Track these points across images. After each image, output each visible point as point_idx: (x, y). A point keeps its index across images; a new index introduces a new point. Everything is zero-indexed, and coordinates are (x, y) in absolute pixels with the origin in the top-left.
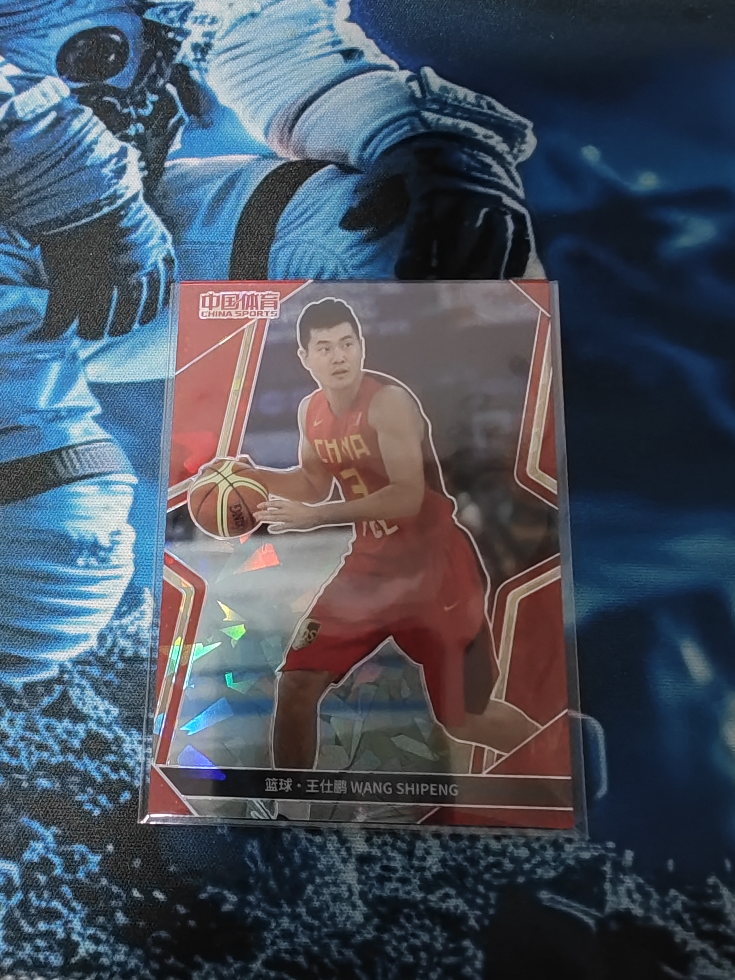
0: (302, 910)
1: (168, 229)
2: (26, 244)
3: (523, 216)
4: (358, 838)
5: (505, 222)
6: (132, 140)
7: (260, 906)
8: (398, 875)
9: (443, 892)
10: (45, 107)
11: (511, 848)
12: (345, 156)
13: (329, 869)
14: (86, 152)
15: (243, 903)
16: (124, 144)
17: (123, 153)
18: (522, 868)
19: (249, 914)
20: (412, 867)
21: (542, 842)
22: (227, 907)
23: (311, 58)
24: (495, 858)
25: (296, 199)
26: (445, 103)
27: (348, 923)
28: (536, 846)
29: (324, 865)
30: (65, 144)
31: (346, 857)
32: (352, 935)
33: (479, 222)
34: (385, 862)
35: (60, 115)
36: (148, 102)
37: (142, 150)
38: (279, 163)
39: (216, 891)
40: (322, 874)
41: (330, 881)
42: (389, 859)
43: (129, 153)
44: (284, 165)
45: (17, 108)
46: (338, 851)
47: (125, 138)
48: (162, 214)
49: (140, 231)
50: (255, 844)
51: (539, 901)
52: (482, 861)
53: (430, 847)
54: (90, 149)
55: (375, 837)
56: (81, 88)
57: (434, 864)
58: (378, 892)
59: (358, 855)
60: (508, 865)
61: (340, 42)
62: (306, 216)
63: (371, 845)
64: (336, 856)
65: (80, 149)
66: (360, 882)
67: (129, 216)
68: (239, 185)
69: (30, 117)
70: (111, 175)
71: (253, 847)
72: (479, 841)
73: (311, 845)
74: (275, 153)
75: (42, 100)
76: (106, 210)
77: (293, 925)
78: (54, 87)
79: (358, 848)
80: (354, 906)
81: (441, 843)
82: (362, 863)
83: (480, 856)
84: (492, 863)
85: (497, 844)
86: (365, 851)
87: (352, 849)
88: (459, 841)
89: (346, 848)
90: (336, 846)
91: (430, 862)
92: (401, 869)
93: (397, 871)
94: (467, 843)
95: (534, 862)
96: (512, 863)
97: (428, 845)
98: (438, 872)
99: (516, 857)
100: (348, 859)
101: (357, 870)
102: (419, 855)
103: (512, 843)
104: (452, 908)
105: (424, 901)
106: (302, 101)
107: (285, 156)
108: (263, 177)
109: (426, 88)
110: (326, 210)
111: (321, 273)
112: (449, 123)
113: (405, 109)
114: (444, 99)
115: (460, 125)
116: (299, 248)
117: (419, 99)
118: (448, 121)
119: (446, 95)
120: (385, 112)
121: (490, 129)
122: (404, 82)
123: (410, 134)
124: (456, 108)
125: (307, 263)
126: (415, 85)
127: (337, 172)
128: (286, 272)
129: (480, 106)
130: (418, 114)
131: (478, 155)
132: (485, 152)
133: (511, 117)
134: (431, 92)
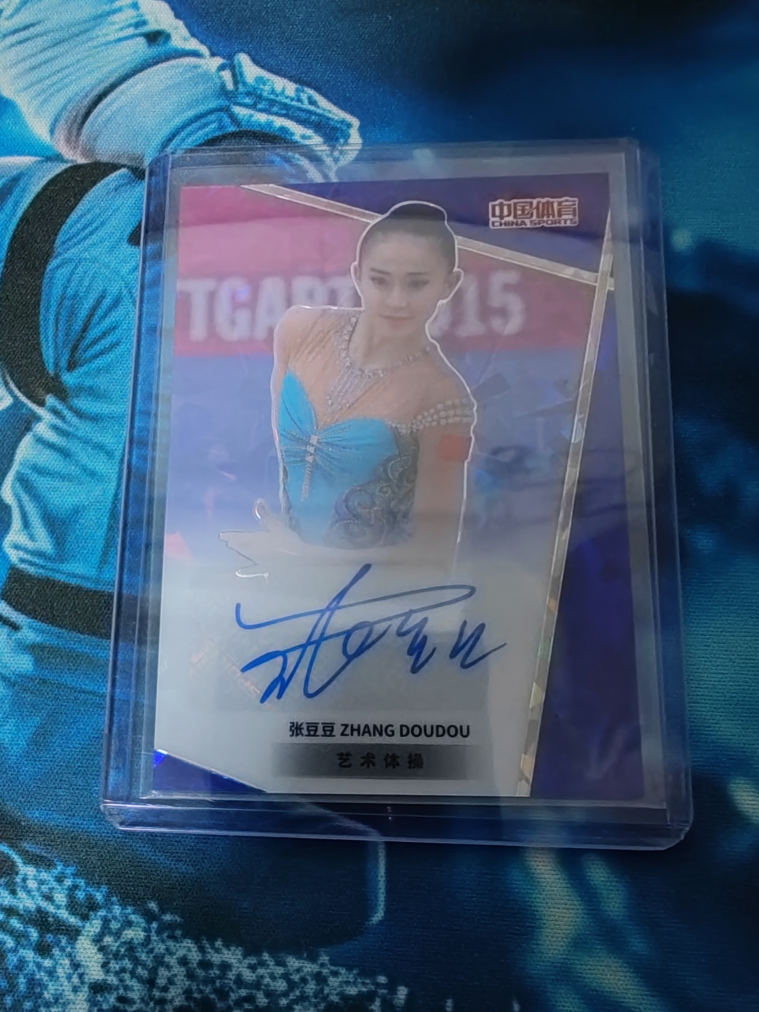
4: (93, 964)
8: (135, 1008)
11: (267, 980)
13: (57, 999)
18: (278, 1004)
20: (152, 999)
21: (302, 974)
23: (110, 43)
24: (248, 991)
25: (80, 208)
26: (260, 97)
28: (296, 977)
29: (52, 994)
31: (79, 984)
34: (121, 991)
38: (64, 166)
42: (126, 988)
44: (71, 168)
46: (69, 978)
52: (232, 994)
53: (175, 975)
55: (113, 961)
57: (177, 996)
59: (91, 983)
60: (262, 1000)
61: (144, 23)
62: (90, 229)
63: (107, 972)
64: (66, 983)
68: (16, 192)
72: (232, 971)
73: (39, 971)
74: (60, 154)
79: (92, 975)
81: (187, 972)
82: (95, 993)
83: (231, 988)
84: (244, 997)
85: (251, 974)
86: (101, 978)
87: (85, 976)
88: (209, 969)
89: (78, 974)
90: (68, 971)
91: (173, 994)
92: (138, 1001)
93: (135, 1003)
94: (217, 972)
95: (292, 997)
96: (267, 998)
97: (173, 973)
98: (181, 1006)
99: (272, 990)
100: (79, 987)
101: (89, 1001)
102: (161, 986)
103: (268, 973)
106: (96, 92)
107: (71, 158)
108: (45, 182)
109: (239, 78)
110: (114, 222)
111: (102, 297)
112: (262, 121)
113: (212, 105)
114: (259, 92)
115: (275, 123)
116: (80, 267)
117: (232, 91)
118: (262, 118)
119: (262, 87)
120: (190, 106)
121: (309, 128)
122: (214, 71)
123: (217, 134)
124: (272, 103)
125: (87, 285)
126: (227, 75)
127: (130, 177)
128: (63, 294)
129: (299, 100)
130: (227, 110)
131: (294, 158)
132: (301, 155)
133: (334, 113)
134: (244, 84)
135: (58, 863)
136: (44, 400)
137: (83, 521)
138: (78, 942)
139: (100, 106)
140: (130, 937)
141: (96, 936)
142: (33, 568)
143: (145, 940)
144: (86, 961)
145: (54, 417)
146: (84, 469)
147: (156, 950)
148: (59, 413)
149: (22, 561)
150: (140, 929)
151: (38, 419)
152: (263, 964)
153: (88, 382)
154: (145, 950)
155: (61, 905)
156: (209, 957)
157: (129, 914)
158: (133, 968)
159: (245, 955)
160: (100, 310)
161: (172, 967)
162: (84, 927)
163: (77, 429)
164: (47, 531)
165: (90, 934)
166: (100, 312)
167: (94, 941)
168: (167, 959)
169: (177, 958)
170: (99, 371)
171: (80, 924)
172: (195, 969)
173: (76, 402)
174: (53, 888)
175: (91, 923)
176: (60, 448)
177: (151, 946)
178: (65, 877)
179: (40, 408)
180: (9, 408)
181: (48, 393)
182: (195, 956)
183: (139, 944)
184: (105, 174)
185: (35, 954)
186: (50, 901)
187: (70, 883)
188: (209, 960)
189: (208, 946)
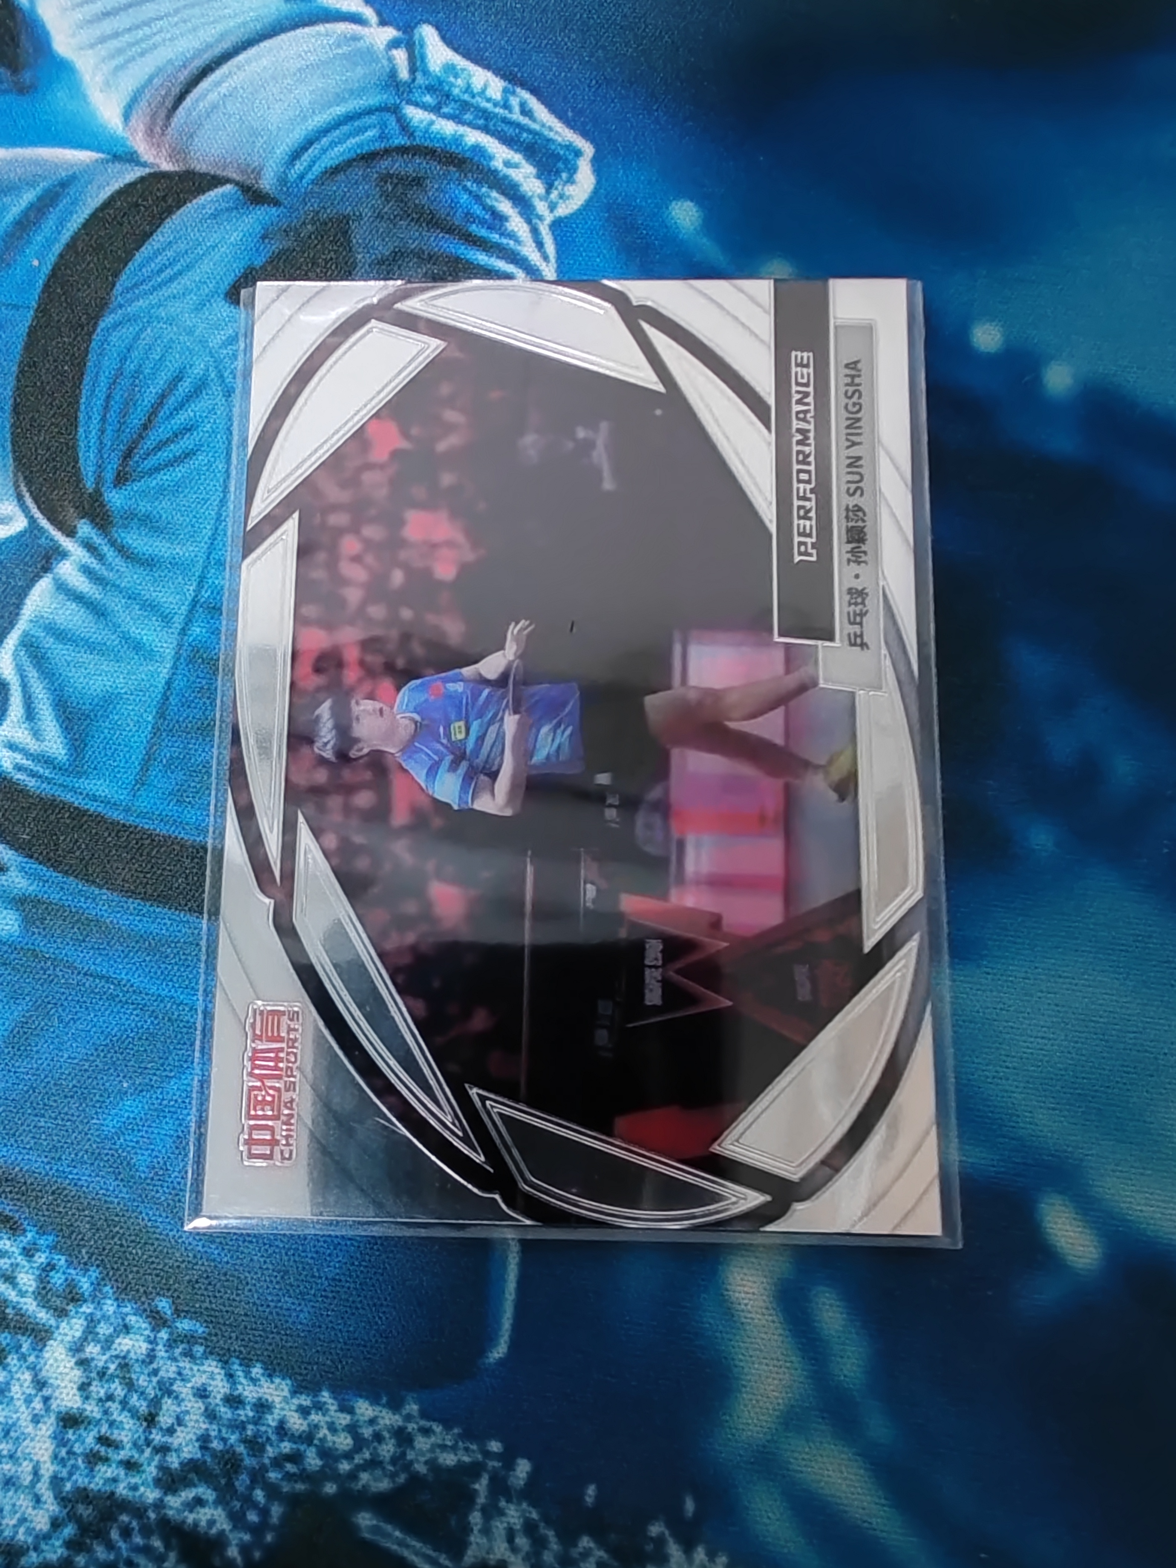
8: (123, 1454)
12: (257, 172)
18: (337, 1469)
24: (294, 1446)
25: (158, 239)
26: (448, 96)
31: (43, 1412)
38: (139, 172)
44: (150, 174)
46: (28, 1401)
53: (188, 1412)
57: (187, 1445)
58: (81, 1480)
59: (60, 1413)
62: (169, 272)
64: (23, 1408)
68: (64, 203)
72: (272, 1413)
74: (136, 152)
79: (63, 1400)
81: (206, 1409)
82: (65, 1427)
83: (268, 1439)
86: (75, 1406)
87: (52, 1401)
88: (237, 1408)
89: (43, 1396)
90: (28, 1391)
91: (180, 1440)
94: (251, 1414)
95: (356, 1461)
96: (321, 1459)
97: (183, 1408)
98: (191, 1460)
99: (330, 1448)
100: (42, 1416)
101: (55, 1438)
103: (327, 1423)
104: (203, 1523)
105: (159, 1505)
106: (199, 63)
107: (151, 160)
108: (109, 194)
109: (418, 64)
110: (206, 266)
111: (178, 378)
112: (448, 133)
113: (374, 100)
114: (447, 88)
115: (467, 139)
116: (149, 330)
117: (406, 82)
118: (447, 128)
119: (452, 79)
120: (339, 99)
121: (516, 151)
122: (382, 47)
123: (378, 146)
124: (465, 106)
125: (157, 358)
126: (400, 56)
127: (238, 199)
128: (118, 370)
129: (506, 106)
130: (395, 110)
131: (489, 196)
132: (503, 193)
133: (557, 132)
134: (426, 72)
135: (29, 1228)
136: (75, 527)
137: (116, 718)
138: (47, 1348)
139: (204, 85)
140: (125, 1349)
142: (34, 780)
143: (148, 1355)
144: (57, 1379)
145: (87, 555)
146: (126, 638)
148: (96, 549)
149: (19, 768)
150: (142, 1338)
151: (64, 555)
153: (144, 507)
154: (146, 1372)
155: (27, 1292)
157: (127, 1314)
158: (125, 1396)
159: (294, 1393)
160: (173, 398)
161: (183, 1400)
162: (58, 1327)
163: (120, 577)
164: (61, 727)
165: (69, 1338)
166: (171, 401)
167: (71, 1350)
168: (177, 1387)
169: (192, 1388)
170: (161, 491)
171: (52, 1322)
172: (217, 1405)
173: (123, 535)
174: (17, 1265)
175: (68, 1323)
176: (92, 603)
177: (155, 1366)
178: (38, 1250)
179: (68, 539)
180: (21, 534)
181: (82, 518)
183: (137, 1360)
184: (201, 190)
186: (11, 1283)
187: (43, 1260)
188: (240, 1395)
189: (240, 1373)
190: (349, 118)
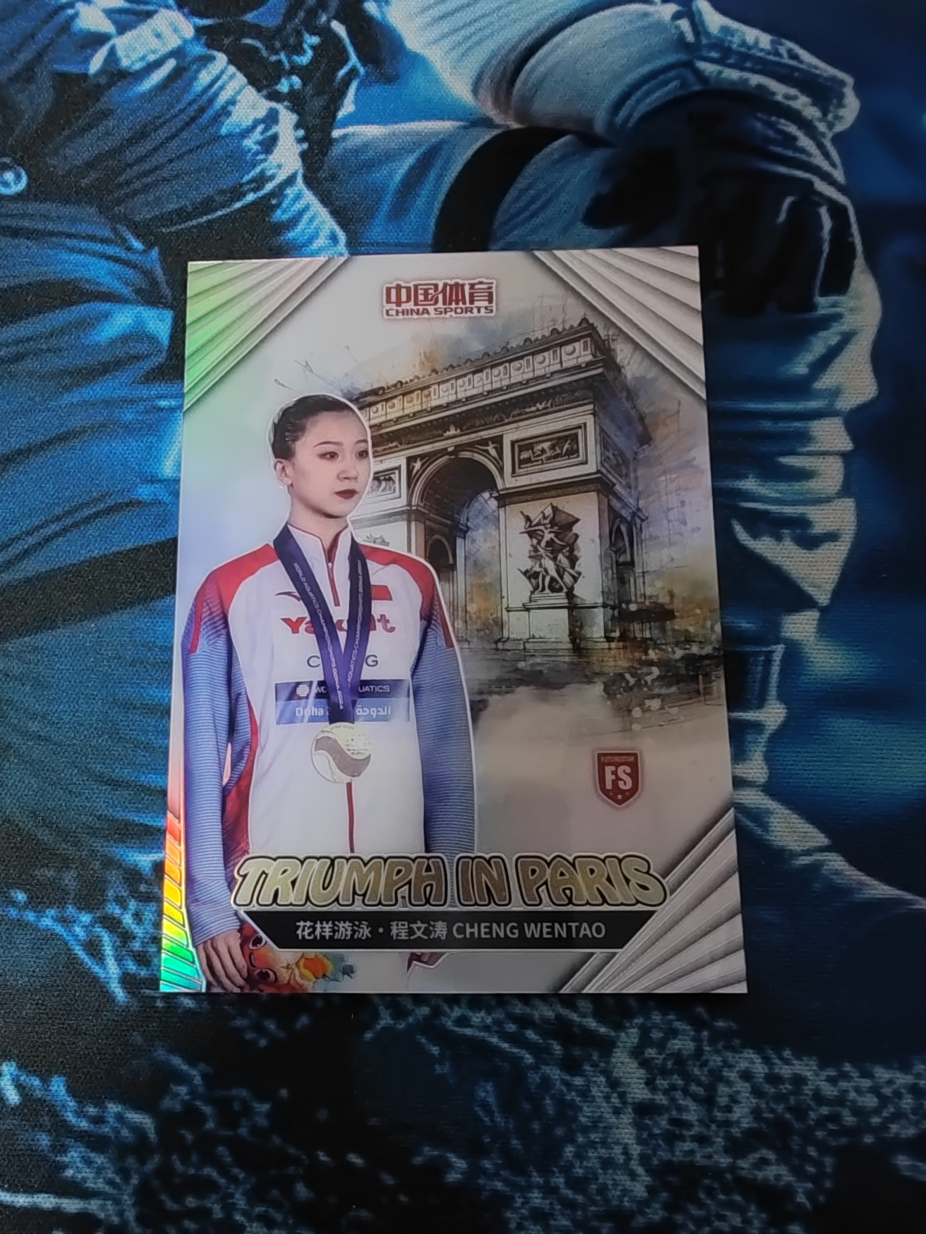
0: (560, 1180)
1: (340, 224)
2: (137, 245)
3: (844, 209)
4: (635, 1080)
5: (819, 217)
6: (284, 101)
7: (500, 1175)
8: (693, 1132)
9: (757, 1155)
10: (160, 53)
11: (852, 1095)
12: (589, 122)
13: (596, 1123)
14: (220, 116)
15: (475, 1171)
16: (274, 105)
17: (272, 118)
18: (869, 1123)
19: (485, 1185)
20: (713, 1121)
21: (895, 1086)
22: (453, 1177)
24: (830, 1109)
25: (520, 183)
26: (729, 51)
27: (626, 1199)
28: (887, 1091)
29: (588, 1117)
30: (190, 104)
31: (621, 1105)
32: (631, 1215)
33: (783, 216)
34: (674, 1112)
35: (182, 65)
36: (305, 46)
37: (298, 114)
38: (495, 133)
39: (436, 1153)
40: (585, 1130)
41: (597, 1140)
42: (680, 1109)
43: (280, 117)
45: (120, 53)
46: (607, 1098)
47: (274, 96)
48: (331, 204)
49: (299, 227)
50: (489, 1087)
51: (895, 1169)
52: (811, 1113)
53: (738, 1092)
54: (225, 112)
55: (658, 1077)
56: (210, 26)
57: (744, 1117)
58: (665, 1156)
59: (634, 1103)
60: (849, 1119)
62: (535, 206)
63: (654, 1090)
64: (605, 1104)
65: (211, 112)
66: (640, 1141)
67: (284, 205)
68: (439, 163)
69: (138, 66)
70: (255, 148)
71: (487, 1092)
72: (807, 1084)
73: (568, 1090)
74: (488, 118)
75: (155, 43)
76: (251, 197)
77: (548, 1202)
78: (171, 24)
79: (636, 1093)
80: (633, 1176)
81: (753, 1087)
82: (641, 1115)
83: (809, 1105)
84: (825, 1116)
85: (832, 1088)
86: (645, 1097)
87: (628, 1095)
88: (778, 1084)
90: (605, 1090)
91: (738, 1114)
92: (697, 1123)
93: (692, 1126)
94: (790, 1087)
95: (885, 1114)
96: (854, 1116)
97: (735, 1089)
98: (750, 1128)
99: (861, 1107)
100: (621, 1108)
101: (635, 1124)
102: (722, 1104)
103: (852, 1087)
104: (772, 1178)
105: (732, 1168)
106: (525, 45)
107: (502, 122)
108: (473, 152)
109: (700, 29)
110: (563, 198)
112: (734, 78)
113: (672, 58)
114: (726, 44)
115: (750, 81)
117: (693, 44)
118: (733, 75)
119: (729, 38)
120: (644, 60)
121: (794, 87)
122: (668, 19)
123: (680, 93)
124: (744, 57)
126: (684, 25)
127: (579, 145)
129: (777, 54)
130: (689, 65)
131: (778, 123)
132: (788, 119)
133: (821, 69)
134: (708, 34)
138: (614, 1055)
139: (532, 61)
140: (677, 1047)
141: (635, 1047)
143: (696, 1051)
144: (626, 1078)
147: (711, 1063)
150: (688, 1038)
152: (845, 1076)
154: (698, 1063)
156: (777, 1071)
157: (672, 1021)
158: (685, 1084)
159: (822, 1066)
161: (733, 1082)
162: (618, 1037)
165: (628, 1045)
167: (632, 1053)
168: (726, 1073)
169: (738, 1072)
171: (613, 1034)
172: (761, 1083)
175: (626, 1033)
177: (704, 1058)
182: (760, 1069)
183: (689, 1056)
184: (547, 142)
185: (561, 1070)
189: (774, 1056)
190: (653, 75)
